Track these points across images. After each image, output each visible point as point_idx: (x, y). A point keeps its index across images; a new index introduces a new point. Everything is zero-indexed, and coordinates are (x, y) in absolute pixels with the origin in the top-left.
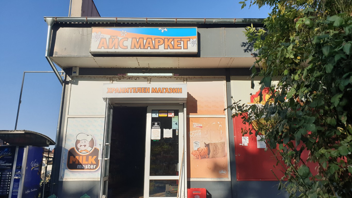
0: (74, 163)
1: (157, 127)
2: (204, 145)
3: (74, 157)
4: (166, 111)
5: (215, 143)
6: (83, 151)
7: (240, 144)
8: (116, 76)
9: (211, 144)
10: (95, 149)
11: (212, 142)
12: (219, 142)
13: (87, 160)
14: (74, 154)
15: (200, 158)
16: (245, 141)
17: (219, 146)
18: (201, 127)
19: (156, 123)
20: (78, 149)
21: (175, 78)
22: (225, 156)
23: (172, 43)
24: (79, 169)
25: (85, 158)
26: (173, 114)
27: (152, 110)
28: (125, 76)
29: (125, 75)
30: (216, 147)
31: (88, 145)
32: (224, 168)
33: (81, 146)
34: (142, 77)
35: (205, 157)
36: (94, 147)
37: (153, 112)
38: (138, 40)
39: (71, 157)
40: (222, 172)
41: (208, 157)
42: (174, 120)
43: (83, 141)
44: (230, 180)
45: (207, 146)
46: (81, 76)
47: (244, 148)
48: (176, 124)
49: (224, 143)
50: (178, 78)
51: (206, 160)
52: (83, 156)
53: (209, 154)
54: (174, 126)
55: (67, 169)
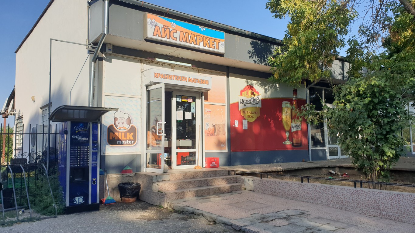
0: (114, 139)
1: (180, 110)
2: (212, 126)
3: (114, 133)
4: (187, 97)
5: (219, 125)
6: (121, 128)
7: (234, 126)
8: (147, 59)
9: (217, 125)
10: (132, 126)
11: (217, 124)
12: (221, 123)
13: (126, 136)
14: (113, 131)
15: (209, 136)
16: (236, 124)
17: (221, 127)
18: (210, 112)
19: (180, 107)
20: (116, 126)
21: (193, 68)
22: (224, 134)
23: (209, 42)
24: (118, 144)
25: (123, 134)
26: (192, 100)
27: (177, 95)
28: (154, 61)
29: (154, 59)
30: (219, 127)
31: (125, 123)
32: (224, 143)
33: (119, 123)
34: (168, 64)
35: (213, 135)
36: (131, 124)
37: (177, 96)
38: (184, 34)
39: (111, 133)
40: (223, 145)
41: (215, 135)
42: (192, 105)
43: (121, 118)
44: (227, 151)
45: (214, 126)
46: (115, 54)
47: (235, 128)
48: (194, 108)
49: (224, 125)
50: (195, 69)
51: (213, 137)
52: (121, 132)
53: (215, 133)
54: (192, 110)
55: (108, 144)
